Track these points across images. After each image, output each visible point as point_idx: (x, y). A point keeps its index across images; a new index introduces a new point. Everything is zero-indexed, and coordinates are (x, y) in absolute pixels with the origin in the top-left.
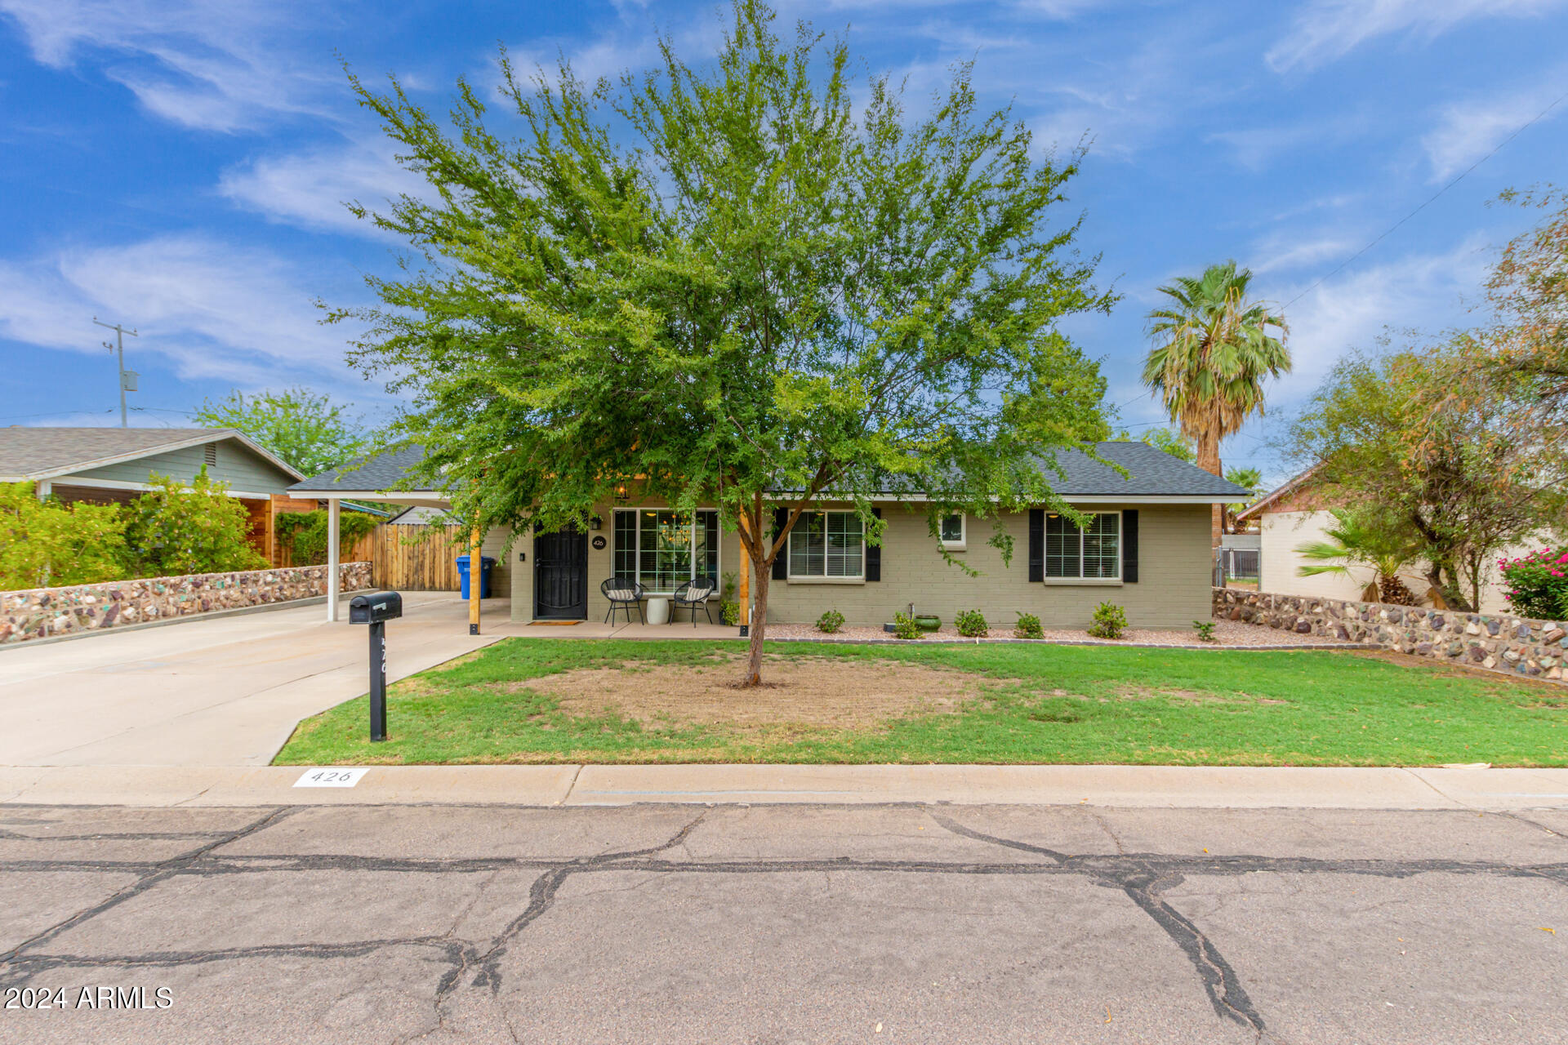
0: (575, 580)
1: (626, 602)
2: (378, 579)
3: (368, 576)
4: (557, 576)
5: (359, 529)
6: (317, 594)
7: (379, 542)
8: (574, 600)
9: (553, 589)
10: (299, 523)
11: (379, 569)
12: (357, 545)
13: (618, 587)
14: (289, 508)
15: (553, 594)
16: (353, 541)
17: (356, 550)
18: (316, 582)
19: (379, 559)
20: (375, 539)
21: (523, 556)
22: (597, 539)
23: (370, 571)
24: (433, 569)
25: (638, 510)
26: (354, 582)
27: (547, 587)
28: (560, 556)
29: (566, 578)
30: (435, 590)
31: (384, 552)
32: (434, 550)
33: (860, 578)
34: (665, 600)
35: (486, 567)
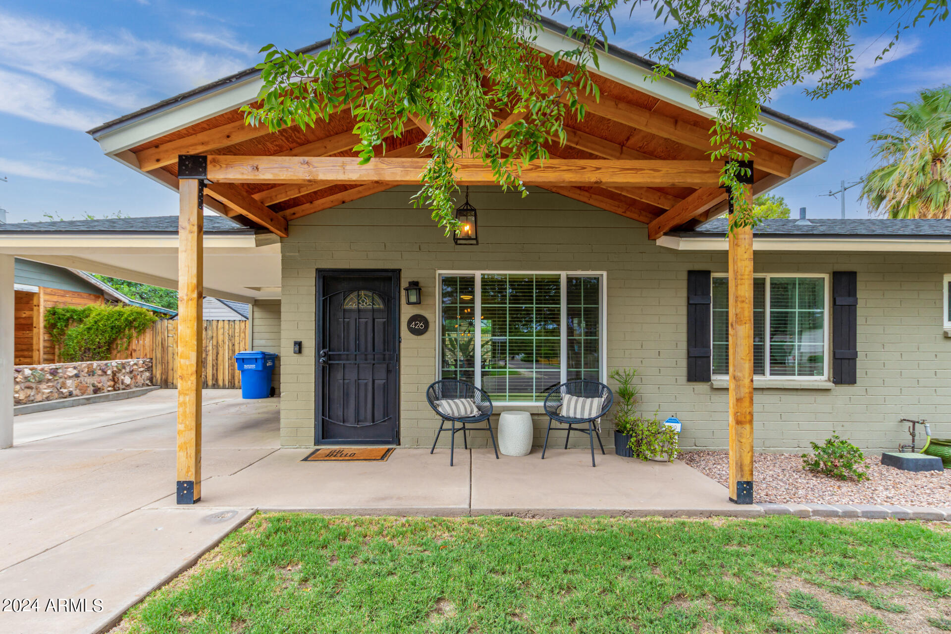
0: (379, 382)
1: (463, 419)
2: (158, 376)
3: (147, 374)
4: (352, 376)
5: (136, 324)
6: (71, 394)
7: (159, 339)
8: (379, 414)
9: (346, 395)
10: (72, 317)
11: (159, 366)
12: (134, 341)
13: (447, 394)
14: (64, 303)
15: (345, 405)
16: (130, 337)
17: (133, 346)
18: (69, 382)
19: (159, 355)
20: (154, 336)
21: (299, 347)
22: (415, 318)
23: (150, 369)
24: (216, 367)
25: (478, 275)
26: (127, 380)
27: (337, 394)
28: (357, 347)
29: (367, 377)
30: (219, 387)
31: (164, 349)
32: (217, 346)
33: (821, 380)
34: (526, 416)
35: (269, 364)
